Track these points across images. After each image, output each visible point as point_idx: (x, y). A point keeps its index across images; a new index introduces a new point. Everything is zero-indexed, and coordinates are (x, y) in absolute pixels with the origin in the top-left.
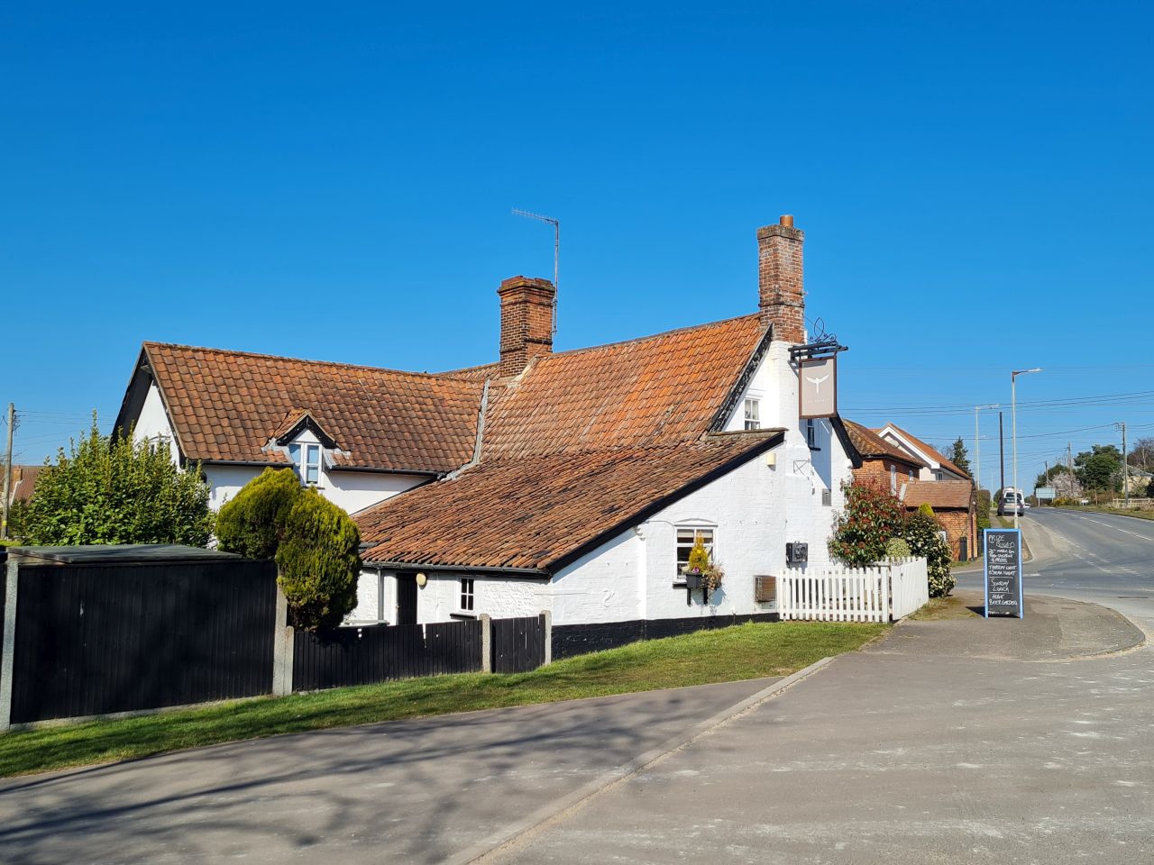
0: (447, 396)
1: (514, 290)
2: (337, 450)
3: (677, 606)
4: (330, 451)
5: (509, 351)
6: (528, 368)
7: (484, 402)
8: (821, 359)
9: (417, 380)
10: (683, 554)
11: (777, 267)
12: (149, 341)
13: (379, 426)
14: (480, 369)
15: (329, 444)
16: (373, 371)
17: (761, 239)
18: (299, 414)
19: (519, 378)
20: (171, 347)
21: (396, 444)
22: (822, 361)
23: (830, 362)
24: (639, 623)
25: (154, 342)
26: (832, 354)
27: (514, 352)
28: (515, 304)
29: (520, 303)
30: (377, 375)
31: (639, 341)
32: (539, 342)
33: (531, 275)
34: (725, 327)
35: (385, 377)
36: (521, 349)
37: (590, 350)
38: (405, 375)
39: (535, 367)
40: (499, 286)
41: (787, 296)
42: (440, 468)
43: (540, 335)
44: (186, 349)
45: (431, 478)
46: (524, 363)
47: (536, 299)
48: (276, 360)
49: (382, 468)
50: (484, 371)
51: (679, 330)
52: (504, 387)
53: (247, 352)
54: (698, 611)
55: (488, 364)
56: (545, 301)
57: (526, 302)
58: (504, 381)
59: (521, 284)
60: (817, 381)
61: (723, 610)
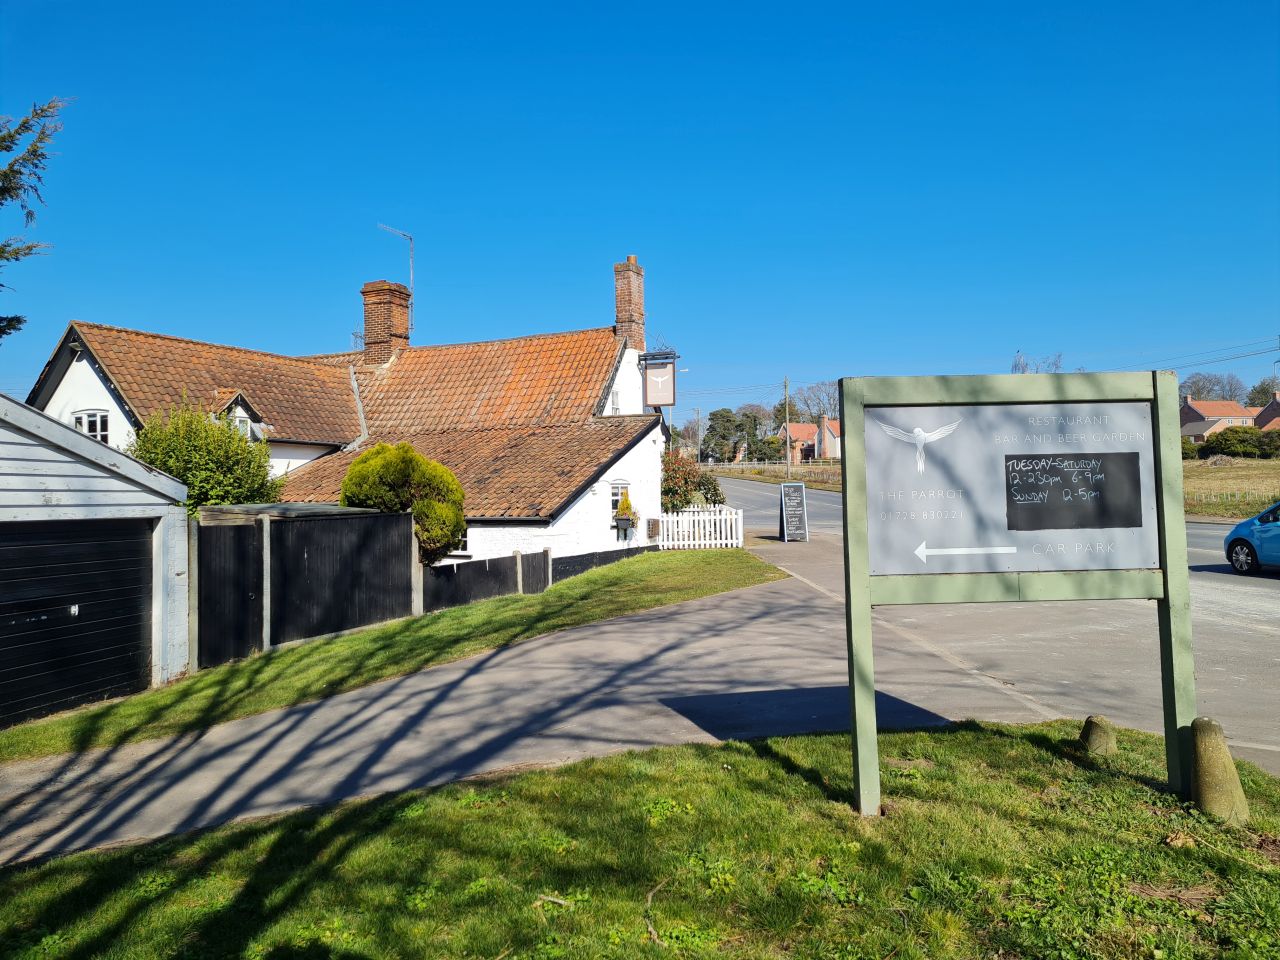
0: (326, 379)
1: (378, 292)
2: (262, 424)
3: (610, 542)
4: (257, 425)
5: (374, 343)
6: (393, 358)
7: (355, 385)
8: (662, 364)
9: (300, 364)
10: (615, 504)
11: (630, 294)
12: (77, 320)
13: (286, 405)
14: (338, 356)
15: (256, 419)
16: (266, 355)
17: (617, 272)
18: (231, 393)
19: (386, 366)
20: (97, 327)
21: (303, 420)
22: (664, 365)
23: (670, 367)
24: (592, 556)
25: (81, 321)
26: (671, 360)
27: (378, 344)
28: (380, 303)
29: (385, 303)
30: (269, 359)
31: (503, 342)
32: (400, 337)
33: (393, 280)
34: (582, 336)
35: (275, 360)
36: (387, 342)
37: (454, 346)
38: (290, 359)
39: (399, 357)
40: (362, 287)
41: (636, 316)
42: (342, 441)
43: (399, 332)
44: (110, 330)
45: (334, 449)
46: (390, 354)
47: (397, 301)
48: (187, 343)
49: (301, 440)
50: (342, 358)
51: (541, 335)
52: (371, 373)
53: (162, 334)
54: (622, 545)
55: (346, 352)
56: (403, 302)
57: (391, 302)
58: (371, 367)
59: (387, 287)
60: (660, 380)
61: (633, 544)
